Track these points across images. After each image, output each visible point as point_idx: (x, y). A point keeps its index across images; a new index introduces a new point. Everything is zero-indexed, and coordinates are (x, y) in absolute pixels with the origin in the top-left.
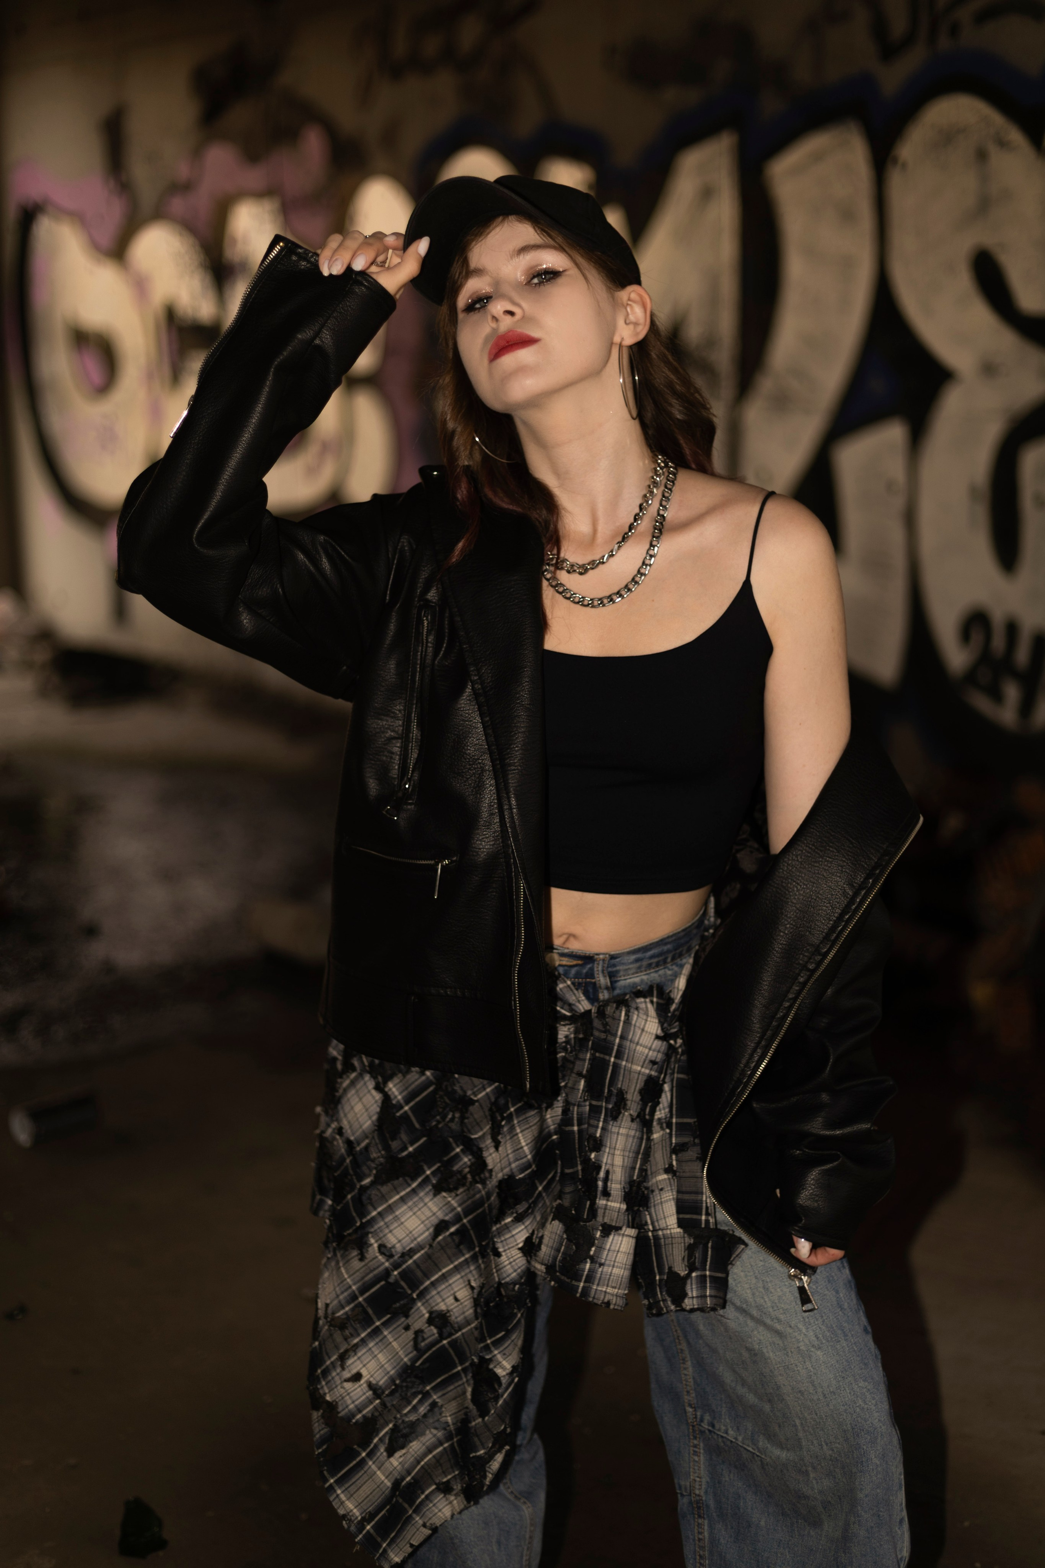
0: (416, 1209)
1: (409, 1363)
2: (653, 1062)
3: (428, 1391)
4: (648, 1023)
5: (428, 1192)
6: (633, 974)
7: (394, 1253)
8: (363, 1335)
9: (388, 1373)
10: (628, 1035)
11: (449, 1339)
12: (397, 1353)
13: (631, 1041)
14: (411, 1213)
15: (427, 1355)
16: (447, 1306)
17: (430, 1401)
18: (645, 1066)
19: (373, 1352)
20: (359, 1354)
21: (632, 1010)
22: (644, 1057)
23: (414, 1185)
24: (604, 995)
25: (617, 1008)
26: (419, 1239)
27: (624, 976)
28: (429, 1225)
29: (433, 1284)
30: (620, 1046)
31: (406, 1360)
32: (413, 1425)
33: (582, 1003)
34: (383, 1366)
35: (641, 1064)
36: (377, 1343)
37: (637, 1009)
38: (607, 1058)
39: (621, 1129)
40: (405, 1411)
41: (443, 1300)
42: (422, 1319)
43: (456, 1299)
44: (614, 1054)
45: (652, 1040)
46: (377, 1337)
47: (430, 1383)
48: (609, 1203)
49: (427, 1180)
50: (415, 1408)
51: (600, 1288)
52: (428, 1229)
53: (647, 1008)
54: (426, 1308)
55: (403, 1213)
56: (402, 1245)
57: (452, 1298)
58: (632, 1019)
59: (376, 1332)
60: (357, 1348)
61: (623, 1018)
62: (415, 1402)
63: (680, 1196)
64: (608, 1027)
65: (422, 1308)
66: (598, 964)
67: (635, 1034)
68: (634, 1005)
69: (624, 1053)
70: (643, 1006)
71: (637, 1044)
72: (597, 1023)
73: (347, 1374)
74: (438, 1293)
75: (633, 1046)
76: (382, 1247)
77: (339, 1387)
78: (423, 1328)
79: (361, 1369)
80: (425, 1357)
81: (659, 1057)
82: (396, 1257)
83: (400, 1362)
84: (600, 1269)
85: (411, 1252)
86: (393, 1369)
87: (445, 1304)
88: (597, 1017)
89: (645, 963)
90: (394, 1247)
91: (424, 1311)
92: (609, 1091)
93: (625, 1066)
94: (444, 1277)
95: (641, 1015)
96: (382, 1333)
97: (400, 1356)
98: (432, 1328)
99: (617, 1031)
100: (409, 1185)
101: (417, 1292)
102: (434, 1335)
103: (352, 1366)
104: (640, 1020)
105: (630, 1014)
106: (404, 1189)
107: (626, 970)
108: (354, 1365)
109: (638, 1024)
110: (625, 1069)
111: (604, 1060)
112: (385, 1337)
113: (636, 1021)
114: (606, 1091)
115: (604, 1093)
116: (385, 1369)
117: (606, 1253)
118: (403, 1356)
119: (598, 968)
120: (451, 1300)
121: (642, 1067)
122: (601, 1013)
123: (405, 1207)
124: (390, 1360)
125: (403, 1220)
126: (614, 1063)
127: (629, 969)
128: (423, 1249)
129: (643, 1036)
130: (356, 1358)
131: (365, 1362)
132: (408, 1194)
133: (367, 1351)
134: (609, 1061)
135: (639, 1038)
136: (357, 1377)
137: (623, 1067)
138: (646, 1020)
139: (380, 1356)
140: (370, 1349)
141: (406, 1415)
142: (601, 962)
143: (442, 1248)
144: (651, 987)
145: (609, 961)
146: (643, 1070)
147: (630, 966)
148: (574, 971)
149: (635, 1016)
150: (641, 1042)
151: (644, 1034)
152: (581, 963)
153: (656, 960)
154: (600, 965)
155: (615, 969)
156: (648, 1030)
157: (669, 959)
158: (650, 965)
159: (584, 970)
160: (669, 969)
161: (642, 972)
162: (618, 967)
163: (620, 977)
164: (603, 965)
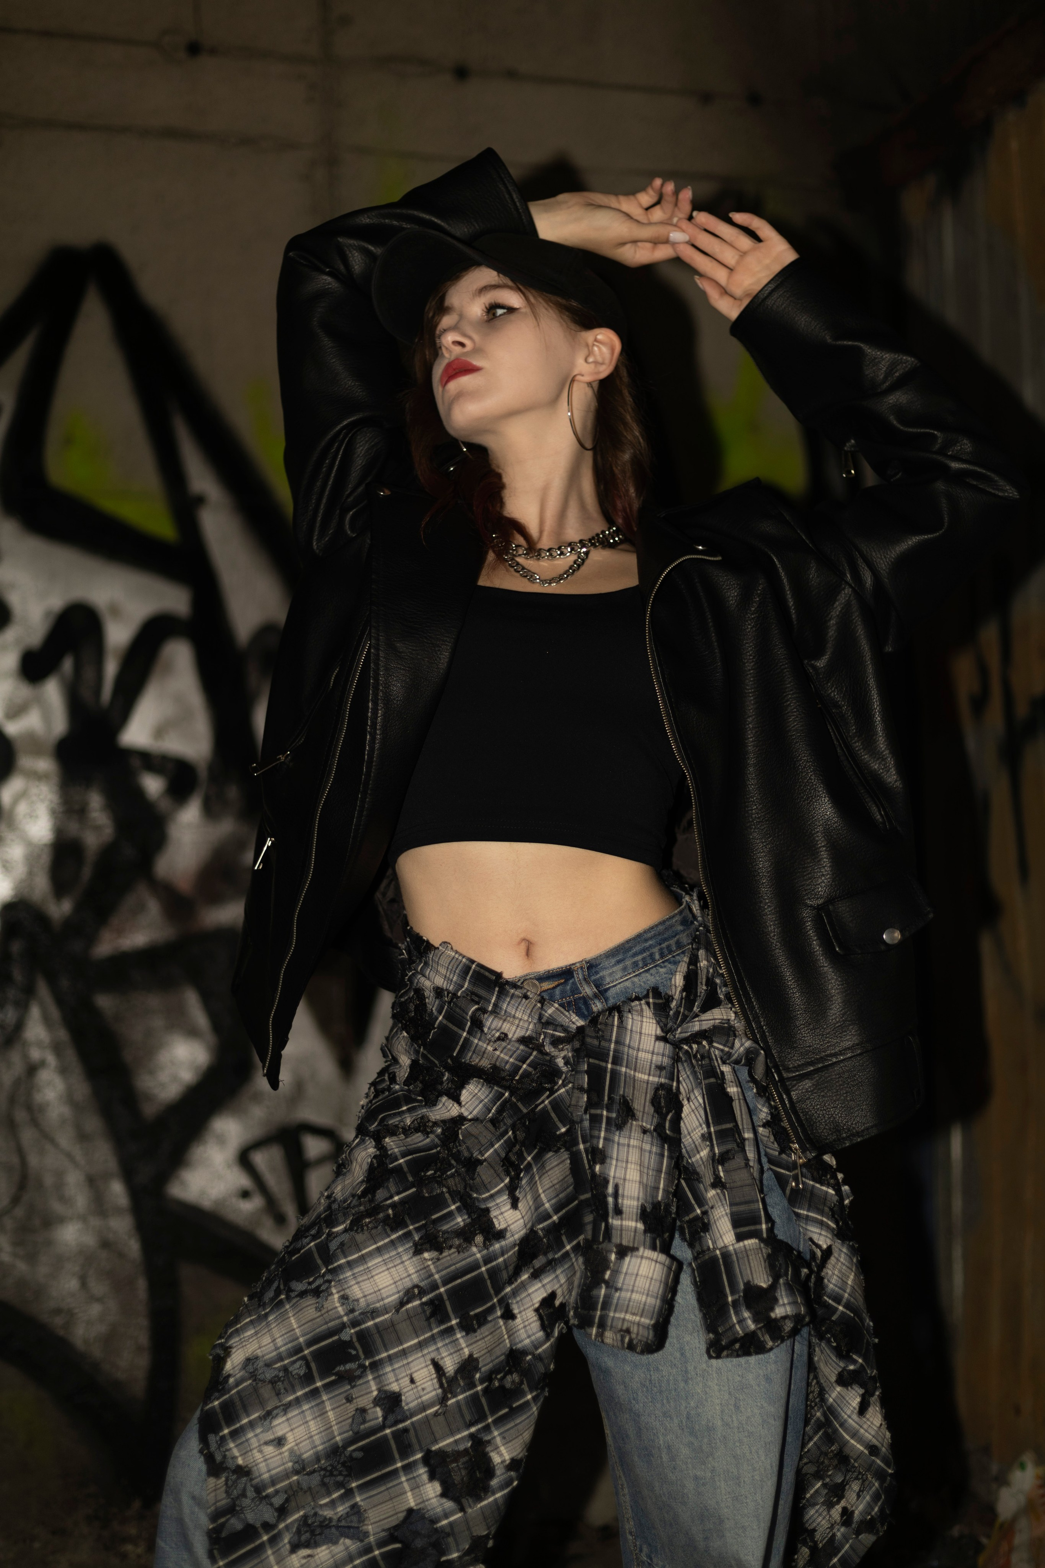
0: (391, 1265)
1: (340, 1444)
2: (660, 1068)
3: (351, 1489)
4: (645, 1024)
5: (407, 1249)
6: (621, 978)
7: (356, 1308)
8: (299, 1393)
9: (315, 1447)
10: (625, 1041)
11: (394, 1429)
12: (331, 1427)
13: (629, 1047)
14: (385, 1268)
15: (363, 1442)
16: (400, 1388)
17: (351, 1503)
18: (652, 1073)
19: (305, 1417)
20: (290, 1415)
21: (625, 1014)
22: (649, 1064)
23: (394, 1236)
24: (595, 1007)
25: (609, 1017)
26: (386, 1301)
27: (613, 982)
28: (401, 1288)
29: (390, 1358)
30: (616, 1051)
31: (338, 1438)
32: (326, 1524)
33: (575, 1020)
34: (311, 1437)
35: (647, 1071)
36: (312, 1407)
37: (631, 1013)
38: (603, 1064)
39: (632, 1141)
40: (323, 1502)
41: (397, 1380)
42: (369, 1396)
43: (412, 1381)
44: (610, 1060)
45: (653, 1042)
46: (315, 1399)
47: (357, 1479)
48: (624, 1223)
49: (408, 1235)
50: (333, 1504)
51: (617, 1315)
52: (399, 1292)
53: (642, 1010)
54: (377, 1384)
55: (377, 1266)
56: (366, 1300)
57: (407, 1379)
58: (627, 1023)
59: (315, 1393)
60: (288, 1408)
61: (616, 1023)
62: (335, 1496)
63: (735, 1209)
64: (602, 1035)
65: (372, 1383)
67: (633, 1039)
68: (627, 1011)
69: (623, 1060)
70: (637, 1008)
72: (591, 1035)
73: (269, 1436)
74: (393, 1370)
75: (632, 1051)
76: (344, 1298)
77: (255, 1451)
78: (368, 1407)
79: (287, 1432)
80: (360, 1444)
81: (666, 1061)
82: (357, 1313)
83: (331, 1439)
84: (617, 1294)
85: (374, 1313)
86: (322, 1444)
87: (399, 1385)
88: (590, 1030)
89: (628, 962)
90: (357, 1300)
91: (374, 1388)
92: (610, 1098)
93: (627, 1073)
94: (404, 1353)
95: (635, 1017)
96: (320, 1396)
97: (333, 1431)
98: (378, 1409)
99: (611, 1036)
100: (389, 1236)
101: (371, 1360)
102: (377, 1418)
103: (278, 1428)
104: (635, 1023)
105: (624, 1018)
106: (383, 1239)
107: (611, 974)
108: (280, 1426)
109: (634, 1029)
111: (600, 1067)
112: (323, 1402)
113: (632, 1026)
114: (606, 1098)
115: (603, 1101)
116: (313, 1442)
117: (622, 1276)
118: (336, 1433)
119: (579, 976)
120: (407, 1380)
121: (649, 1075)
123: (380, 1259)
124: (321, 1432)
125: (374, 1273)
126: (612, 1070)
127: (613, 972)
128: (387, 1313)
129: (642, 1040)
130: (284, 1418)
131: (294, 1426)
132: (385, 1245)
133: (299, 1414)
134: (606, 1068)
135: (638, 1043)
136: (280, 1442)
138: (642, 1022)
139: (311, 1423)
140: (303, 1412)
141: (321, 1506)
142: (579, 970)
143: (409, 1318)
145: (588, 968)
146: (651, 1078)
147: (615, 969)
148: (557, 991)
149: (630, 1021)
150: (641, 1047)
151: (643, 1037)
152: (563, 981)
153: (640, 957)
154: (581, 976)
155: (598, 976)
156: (647, 1033)
157: (657, 956)
158: (635, 964)
159: (568, 987)
160: (661, 967)
161: (630, 974)
162: (601, 974)
163: (609, 984)
164: (584, 975)
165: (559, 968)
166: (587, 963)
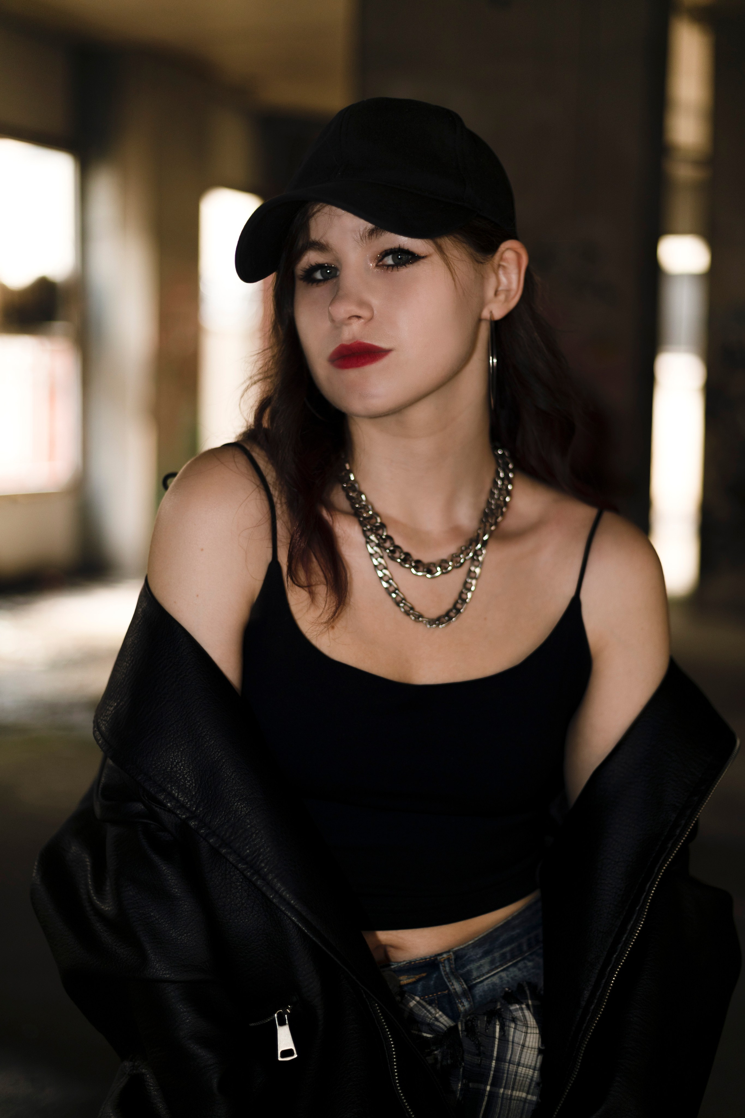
4: (529, 1035)
6: (488, 973)
10: (506, 1056)
18: (531, 1091)
21: (507, 1023)
22: (528, 1080)
24: (464, 1006)
25: (489, 1022)
27: (479, 977)
30: (497, 1069)
33: (441, 1019)
35: (526, 1089)
37: (514, 1020)
38: (482, 1086)
44: (490, 1082)
45: (535, 1056)
53: (524, 1016)
58: (509, 1035)
64: (482, 1048)
66: (444, 967)
67: (514, 1053)
68: (508, 1016)
69: (502, 1079)
70: (519, 1014)
71: (519, 1064)
72: (467, 1044)
75: (513, 1068)
88: (467, 1036)
89: (497, 955)
93: (503, 1094)
95: (518, 1027)
99: (492, 1051)
104: (518, 1033)
105: (506, 1028)
107: (478, 968)
109: (516, 1040)
110: (503, 1098)
119: (446, 969)
121: (528, 1093)
122: (470, 1029)
126: (490, 1091)
127: (481, 965)
129: (524, 1053)
134: (485, 1090)
135: (520, 1057)
137: (501, 1095)
138: (526, 1033)
142: (446, 962)
144: (520, 986)
145: (456, 960)
146: (529, 1097)
147: (482, 962)
148: (419, 987)
149: (512, 1030)
150: (522, 1062)
151: (525, 1050)
152: (424, 975)
153: (508, 949)
154: (448, 969)
155: (465, 970)
156: (530, 1046)
157: (525, 948)
158: (503, 956)
159: (432, 983)
160: (530, 961)
161: (497, 968)
162: (468, 968)
163: (475, 979)
164: (451, 968)
165: (422, 959)
166: (455, 953)
